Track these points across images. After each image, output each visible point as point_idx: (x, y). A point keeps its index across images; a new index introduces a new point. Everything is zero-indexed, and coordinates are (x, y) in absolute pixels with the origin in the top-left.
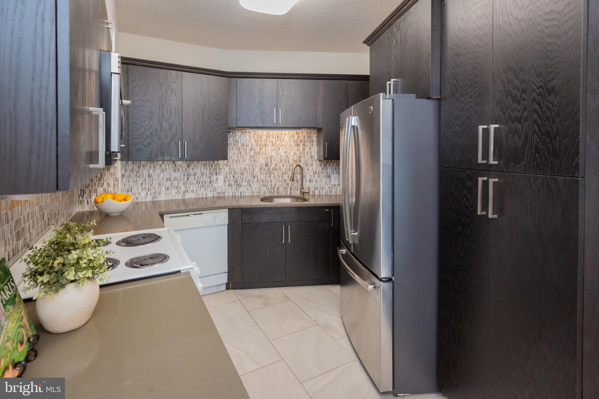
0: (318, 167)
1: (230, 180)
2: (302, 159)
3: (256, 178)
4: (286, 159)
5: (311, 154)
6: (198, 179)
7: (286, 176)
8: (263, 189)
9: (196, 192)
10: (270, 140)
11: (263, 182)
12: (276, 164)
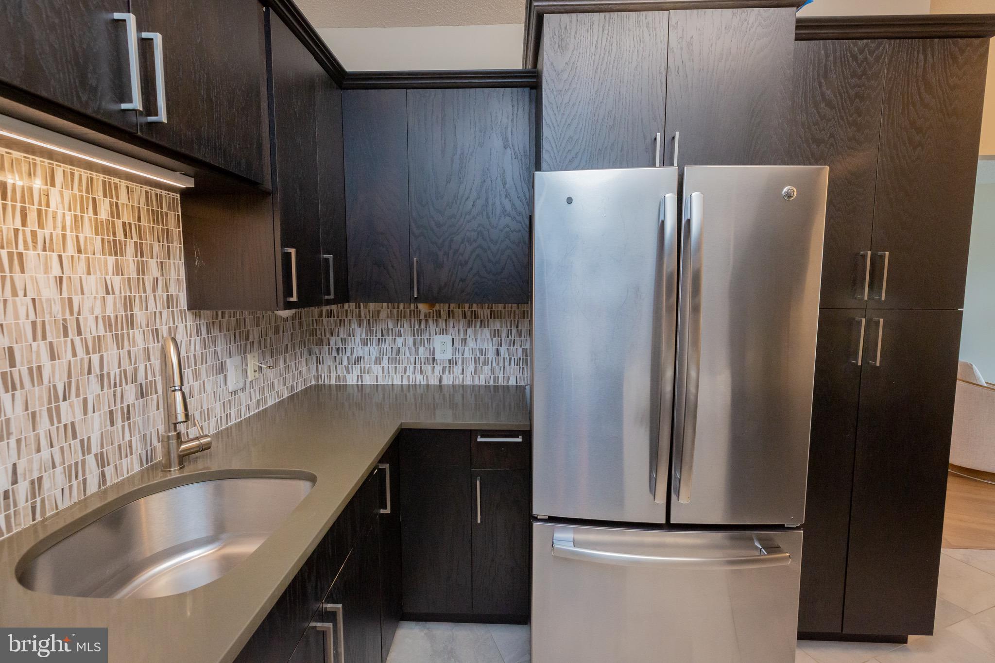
0: (193, 339)
2: (136, 310)
4: (68, 316)
5: (167, 291)
7: (71, 406)
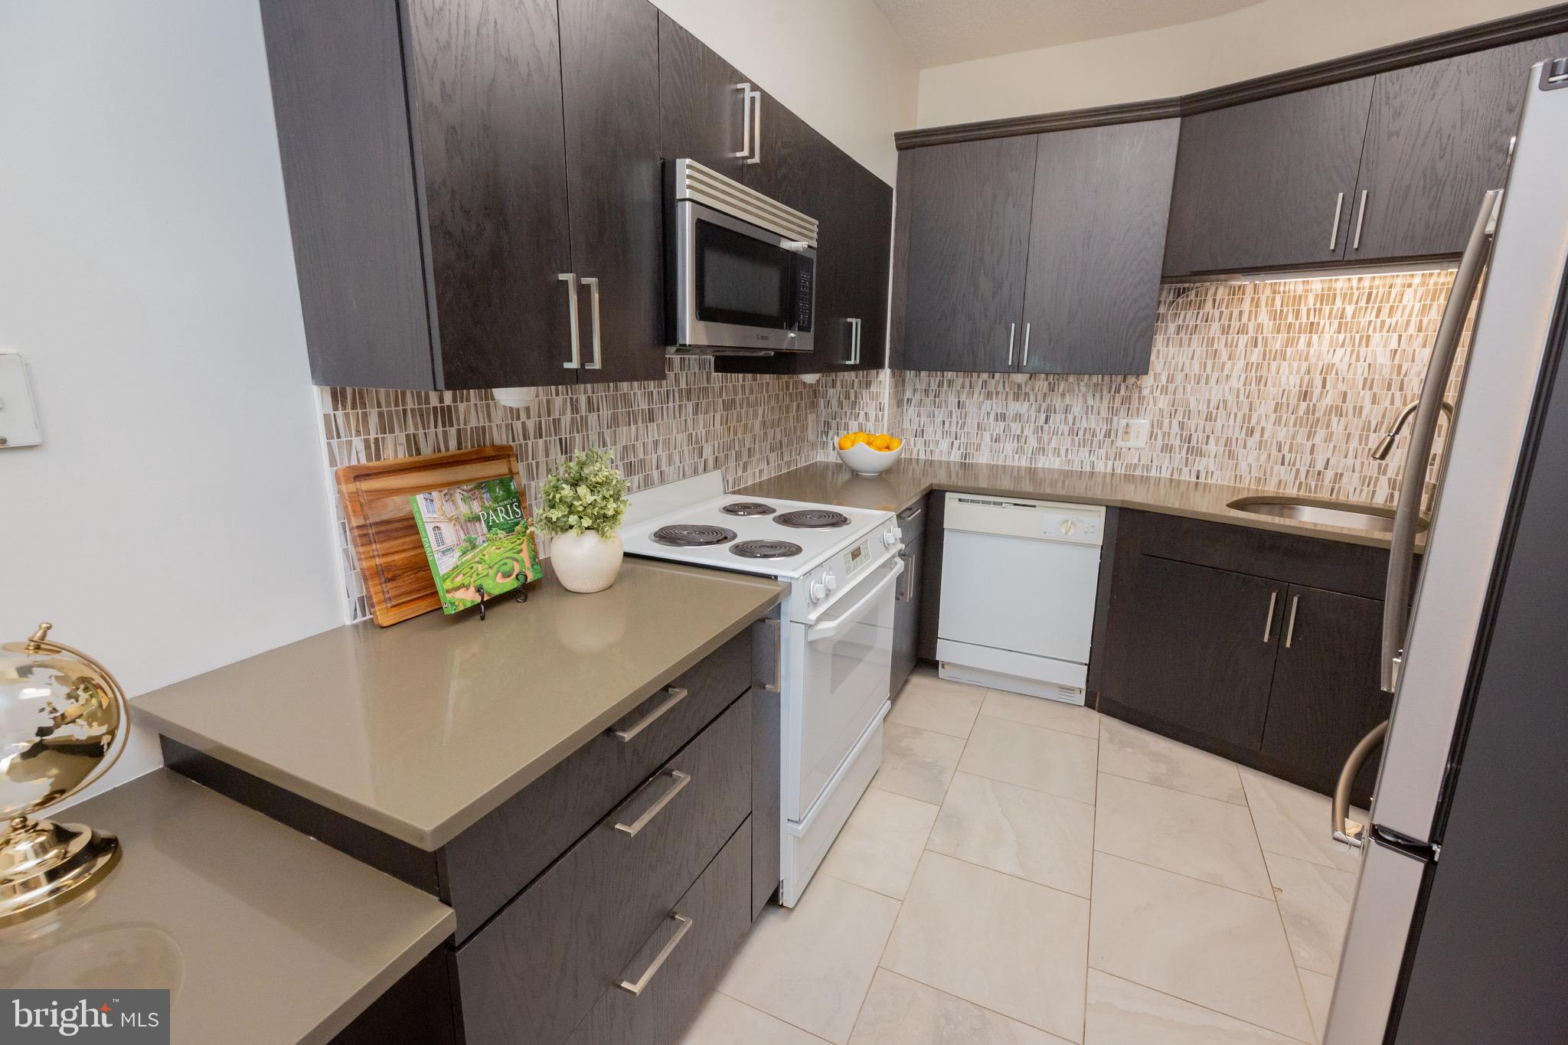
1: (1169, 433)
3: (1257, 435)
6: (1074, 424)
8: (1275, 472)
9: (1066, 456)
10: (1331, 310)
11: (1280, 451)
12: (1345, 393)
